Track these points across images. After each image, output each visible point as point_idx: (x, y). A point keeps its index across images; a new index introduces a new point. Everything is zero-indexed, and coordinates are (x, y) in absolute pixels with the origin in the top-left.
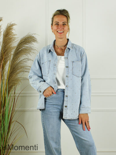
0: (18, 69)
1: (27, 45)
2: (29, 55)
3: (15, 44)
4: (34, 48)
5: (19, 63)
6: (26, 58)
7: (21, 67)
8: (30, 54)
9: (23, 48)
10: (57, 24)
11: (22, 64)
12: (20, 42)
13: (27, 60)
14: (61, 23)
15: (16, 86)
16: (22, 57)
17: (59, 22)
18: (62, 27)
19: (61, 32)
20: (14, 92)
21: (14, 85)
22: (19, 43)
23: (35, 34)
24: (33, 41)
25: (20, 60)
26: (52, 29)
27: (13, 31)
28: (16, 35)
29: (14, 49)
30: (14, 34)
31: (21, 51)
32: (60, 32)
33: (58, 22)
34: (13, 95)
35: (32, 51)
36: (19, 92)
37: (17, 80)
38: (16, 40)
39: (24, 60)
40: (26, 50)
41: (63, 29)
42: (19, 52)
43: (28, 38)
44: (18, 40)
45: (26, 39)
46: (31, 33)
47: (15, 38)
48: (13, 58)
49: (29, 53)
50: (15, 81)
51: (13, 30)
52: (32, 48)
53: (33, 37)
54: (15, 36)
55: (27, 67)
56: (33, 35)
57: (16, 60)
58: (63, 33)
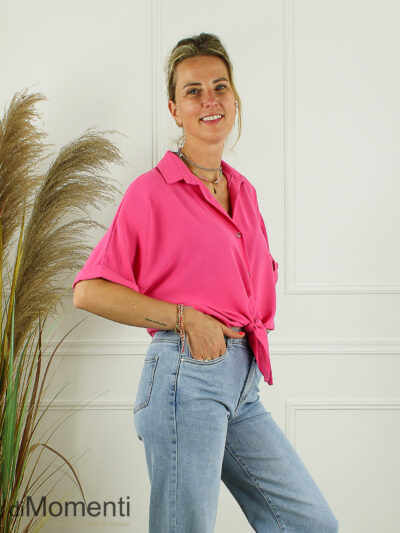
0: (52, 259)
1: (84, 173)
2: (89, 207)
3: (39, 168)
4: (110, 183)
5: (55, 234)
6: (79, 218)
7: (63, 252)
8: (94, 206)
9: (71, 181)
10: (195, 92)
11: (64, 239)
12: (60, 162)
13: (83, 224)
14: (207, 85)
15: (43, 317)
16: (67, 216)
17: (199, 84)
18: (217, 99)
19: (215, 117)
20: (36, 341)
21: (39, 315)
22: (56, 162)
23: (112, 132)
24: (104, 158)
25: (59, 226)
26: (174, 114)
27: (34, 122)
28: (44, 135)
29: (38, 187)
30: (38, 131)
31: (61, 192)
32: (211, 118)
33: (196, 82)
34: (34, 351)
35: (103, 193)
36: (56, 340)
37: (49, 297)
38: (43, 155)
39: (74, 227)
40: (80, 188)
41: (221, 105)
42: (54, 195)
43: (87, 145)
44: (50, 152)
45: (79, 150)
46: (101, 130)
47: (41, 145)
48: (35, 220)
49: (91, 201)
50: (40, 299)
51: (35, 118)
52: (103, 180)
53: (107, 143)
54: (43, 140)
55: (84, 249)
56: (107, 137)
57: (44, 225)
58: (221, 122)
